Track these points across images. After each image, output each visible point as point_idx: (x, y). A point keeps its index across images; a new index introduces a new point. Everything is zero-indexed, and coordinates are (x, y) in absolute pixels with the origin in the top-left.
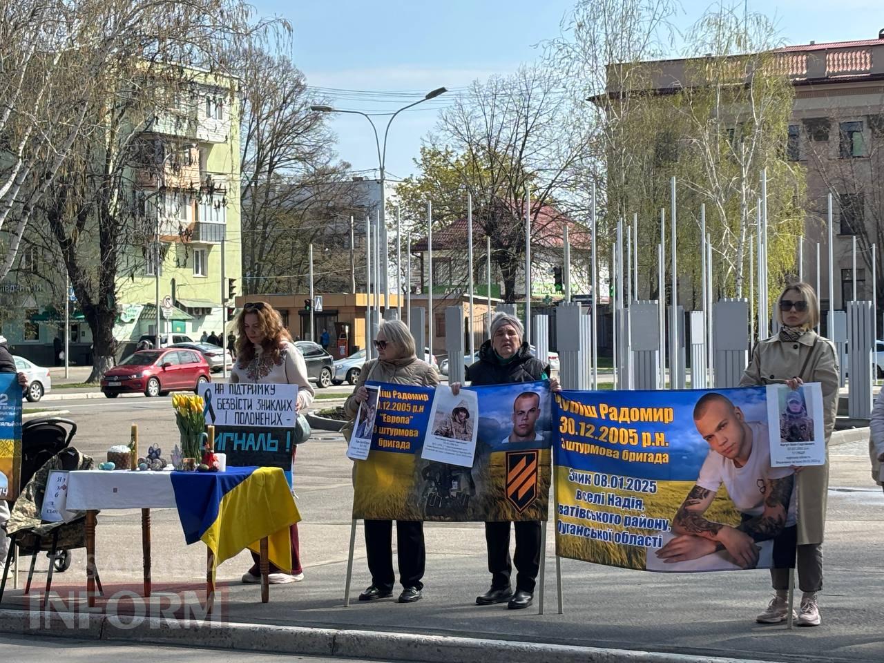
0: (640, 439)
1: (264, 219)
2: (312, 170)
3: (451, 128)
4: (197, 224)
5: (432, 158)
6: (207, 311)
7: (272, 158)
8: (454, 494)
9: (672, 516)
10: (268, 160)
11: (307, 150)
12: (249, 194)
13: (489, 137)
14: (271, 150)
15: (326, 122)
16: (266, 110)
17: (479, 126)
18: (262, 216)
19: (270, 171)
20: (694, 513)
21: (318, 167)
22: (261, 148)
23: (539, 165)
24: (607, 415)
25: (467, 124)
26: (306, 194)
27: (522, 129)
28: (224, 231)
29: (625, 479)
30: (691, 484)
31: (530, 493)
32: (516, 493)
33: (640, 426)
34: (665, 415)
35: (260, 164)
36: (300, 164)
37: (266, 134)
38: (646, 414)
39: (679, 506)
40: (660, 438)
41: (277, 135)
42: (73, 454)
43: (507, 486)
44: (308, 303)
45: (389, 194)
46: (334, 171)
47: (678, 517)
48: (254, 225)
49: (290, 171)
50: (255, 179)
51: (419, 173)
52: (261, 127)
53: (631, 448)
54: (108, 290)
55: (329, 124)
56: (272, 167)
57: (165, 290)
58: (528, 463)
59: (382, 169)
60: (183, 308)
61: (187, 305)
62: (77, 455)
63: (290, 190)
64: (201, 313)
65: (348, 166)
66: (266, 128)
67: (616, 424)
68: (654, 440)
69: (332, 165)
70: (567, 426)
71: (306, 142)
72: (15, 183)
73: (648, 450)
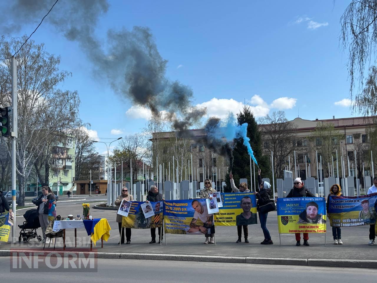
0: (181, 209)
1: (80, 165)
2: (90, 154)
3: (121, 145)
4: (66, 165)
5: (116, 151)
6: (67, 184)
7: (82, 152)
8: (144, 223)
9: (189, 224)
10: (81, 152)
11: (89, 150)
12: (76, 159)
13: (129, 147)
14: (81, 150)
15: (93, 144)
16: (81, 141)
17: (127, 145)
18: (79, 164)
19: (81, 154)
20: (193, 223)
21: (92, 153)
22: (79, 149)
23: (139, 153)
24: (175, 205)
25: (124, 144)
26: (89, 159)
27: (136, 146)
28: (71, 167)
29: (180, 218)
30: (192, 218)
31: (158, 222)
32: (156, 222)
33: (181, 207)
34: (186, 204)
35: (79, 153)
36: (88, 153)
37: (80, 147)
38: (183, 204)
39: (190, 222)
40: (185, 209)
41: (83, 147)
42: (59, 217)
43: (154, 221)
44: (90, 182)
45: (106, 159)
46: (95, 154)
47: (190, 224)
48: (77, 166)
49: (85, 154)
50: (78, 156)
51: (113, 154)
52: (79, 145)
53: (180, 211)
54: (47, 180)
55: (94, 144)
56: (82, 153)
57: (59, 180)
58: (158, 216)
59: (108, 154)
60: (62, 183)
61: (63, 183)
62: (60, 217)
63: (85, 158)
64: (66, 184)
65: (98, 153)
66: (80, 145)
67: (177, 207)
68: (184, 209)
69: (94, 153)
70: (167, 208)
71: (89, 148)
72: (30, 158)
73: (183, 211)
